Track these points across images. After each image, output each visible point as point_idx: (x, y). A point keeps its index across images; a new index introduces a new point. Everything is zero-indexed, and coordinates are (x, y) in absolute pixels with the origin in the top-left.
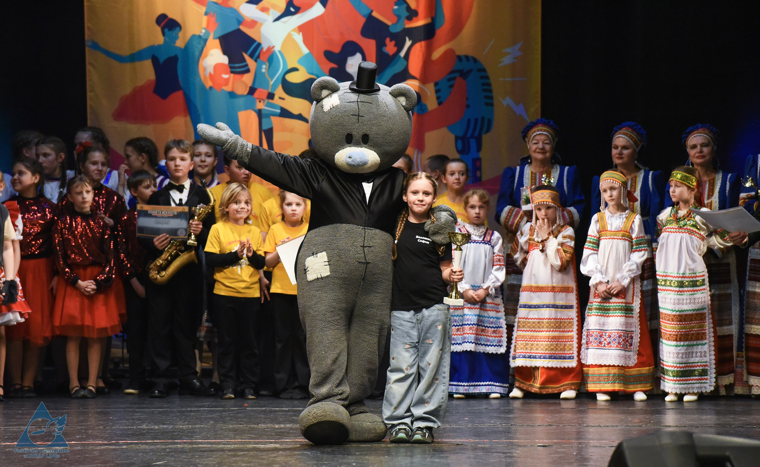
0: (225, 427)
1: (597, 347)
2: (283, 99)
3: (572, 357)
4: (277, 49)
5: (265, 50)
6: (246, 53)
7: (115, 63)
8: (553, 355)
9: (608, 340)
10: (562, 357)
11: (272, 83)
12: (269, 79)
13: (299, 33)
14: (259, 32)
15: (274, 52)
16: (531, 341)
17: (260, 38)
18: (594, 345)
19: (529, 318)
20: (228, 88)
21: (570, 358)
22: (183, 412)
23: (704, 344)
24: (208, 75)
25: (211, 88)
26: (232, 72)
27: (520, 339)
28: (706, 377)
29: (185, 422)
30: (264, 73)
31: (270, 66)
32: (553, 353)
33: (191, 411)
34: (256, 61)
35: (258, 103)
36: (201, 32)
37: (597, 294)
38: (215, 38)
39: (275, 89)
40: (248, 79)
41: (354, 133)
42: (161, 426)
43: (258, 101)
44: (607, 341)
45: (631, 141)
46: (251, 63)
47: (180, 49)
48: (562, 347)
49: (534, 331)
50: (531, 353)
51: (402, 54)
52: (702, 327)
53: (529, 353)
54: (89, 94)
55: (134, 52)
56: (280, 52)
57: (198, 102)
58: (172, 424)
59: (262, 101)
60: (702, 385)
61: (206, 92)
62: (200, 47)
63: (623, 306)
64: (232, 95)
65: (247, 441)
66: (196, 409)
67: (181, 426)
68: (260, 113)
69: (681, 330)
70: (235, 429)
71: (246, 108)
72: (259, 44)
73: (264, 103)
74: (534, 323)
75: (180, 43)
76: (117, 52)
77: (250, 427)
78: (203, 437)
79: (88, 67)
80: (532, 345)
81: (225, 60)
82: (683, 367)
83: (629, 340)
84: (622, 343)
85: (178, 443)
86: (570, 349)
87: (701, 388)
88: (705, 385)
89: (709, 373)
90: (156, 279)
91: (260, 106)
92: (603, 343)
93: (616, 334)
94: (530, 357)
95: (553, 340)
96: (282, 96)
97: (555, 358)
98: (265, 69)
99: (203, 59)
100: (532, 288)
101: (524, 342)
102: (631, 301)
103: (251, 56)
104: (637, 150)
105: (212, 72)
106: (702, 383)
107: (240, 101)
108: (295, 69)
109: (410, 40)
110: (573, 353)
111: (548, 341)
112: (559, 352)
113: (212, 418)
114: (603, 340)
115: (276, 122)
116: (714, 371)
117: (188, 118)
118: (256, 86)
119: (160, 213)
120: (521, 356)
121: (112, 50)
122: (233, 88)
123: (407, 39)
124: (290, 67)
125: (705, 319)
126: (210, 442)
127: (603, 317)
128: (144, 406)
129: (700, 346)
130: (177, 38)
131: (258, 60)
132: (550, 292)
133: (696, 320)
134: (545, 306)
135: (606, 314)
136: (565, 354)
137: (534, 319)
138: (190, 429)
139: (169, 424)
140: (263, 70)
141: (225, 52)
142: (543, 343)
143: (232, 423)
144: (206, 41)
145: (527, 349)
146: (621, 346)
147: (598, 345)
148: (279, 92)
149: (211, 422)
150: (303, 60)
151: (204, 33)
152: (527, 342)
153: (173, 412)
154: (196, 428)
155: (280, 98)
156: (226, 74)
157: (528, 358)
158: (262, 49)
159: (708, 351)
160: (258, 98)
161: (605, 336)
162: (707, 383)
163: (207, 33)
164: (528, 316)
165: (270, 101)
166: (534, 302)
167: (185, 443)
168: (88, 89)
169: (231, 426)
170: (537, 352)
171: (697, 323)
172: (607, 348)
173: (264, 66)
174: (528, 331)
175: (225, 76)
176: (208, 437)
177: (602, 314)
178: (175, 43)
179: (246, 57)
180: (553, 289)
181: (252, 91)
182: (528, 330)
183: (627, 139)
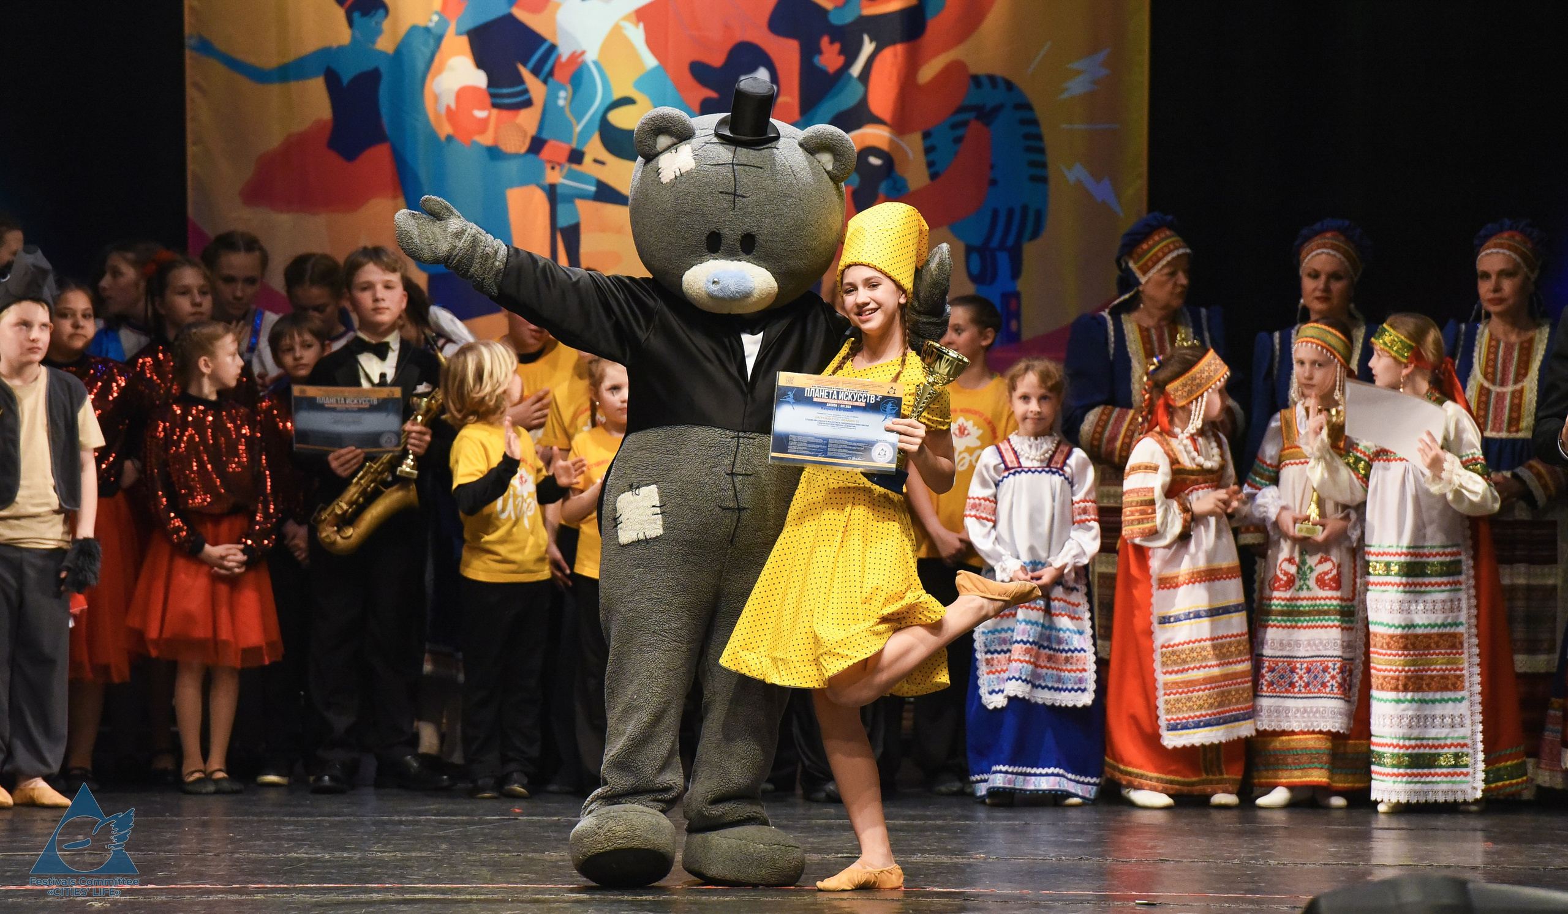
0: (474, 858)
1: (1284, 695)
2: (602, 163)
4: (591, 57)
5: (564, 58)
6: (525, 65)
7: (246, 85)
9: (1306, 678)
11: (578, 128)
12: (574, 122)
13: (637, 25)
14: (553, 20)
15: (584, 63)
17: (555, 33)
18: (1277, 689)
22: (385, 823)
23: (1460, 700)
24: (443, 111)
25: (449, 138)
26: (494, 106)
28: (1464, 770)
29: (388, 844)
30: (563, 108)
31: (574, 92)
33: (401, 823)
34: (545, 82)
35: (548, 171)
36: (431, 21)
37: (1281, 582)
38: (459, 34)
39: (585, 142)
40: (528, 120)
41: (725, 231)
42: (337, 854)
43: (548, 166)
44: (1303, 681)
45: (1347, 263)
46: (534, 86)
47: (385, 54)
51: (856, 70)
52: (1454, 662)
54: (191, 150)
55: (286, 60)
56: (596, 63)
57: (422, 169)
58: (361, 850)
59: (557, 168)
60: (1456, 786)
61: (438, 146)
62: (427, 52)
63: (1332, 605)
64: (494, 153)
65: (521, 888)
66: (410, 818)
67: (379, 854)
68: (552, 192)
69: (1406, 668)
70: (495, 861)
71: (524, 182)
72: (553, 48)
73: (561, 170)
75: (385, 44)
76: (252, 60)
77: (527, 858)
78: (426, 877)
79: (191, 92)
81: (480, 79)
82: (1413, 747)
83: (1348, 679)
84: (1328, 684)
85: (373, 890)
87: (1454, 792)
88: (1462, 786)
89: (1470, 761)
90: (334, 543)
91: (554, 177)
92: (1297, 684)
93: (1319, 664)
96: (600, 158)
98: (565, 99)
99: (434, 77)
102: (1351, 596)
103: (536, 72)
105: (453, 106)
106: (1454, 782)
107: (511, 168)
108: (627, 101)
109: (871, 42)
113: (444, 837)
114: (1296, 677)
116: (1481, 756)
118: (545, 135)
119: (343, 402)
121: (241, 57)
122: (496, 139)
123: (866, 38)
124: (617, 95)
125: (1461, 647)
126: (440, 888)
127: (1296, 630)
128: (301, 810)
129: (1450, 704)
130: (378, 32)
131: (550, 80)
135: (1302, 622)
138: (399, 860)
139: (355, 849)
140: (561, 102)
141: (480, 64)
143: (489, 847)
144: (439, 39)
146: (1328, 690)
147: (1287, 690)
148: (594, 148)
149: (444, 846)
150: (645, 81)
151: (437, 23)
153: (362, 823)
154: (410, 859)
155: (596, 161)
156: (482, 108)
158: (559, 57)
159: (1467, 713)
160: (549, 162)
161: (1300, 669)
162: (1466, 782)
163: (443, 23)
165: (575, 167)
167: (387, 890)
168: (190, 137)
169: (484, 856)
171: (1440, 653)
172: (1303, 695)
173: (562, 94)
175: (480, 114)
176: (436, 878)
177: (1293, 624)
178: (374, 43)
179: (525, 73)
181: (537, 145)
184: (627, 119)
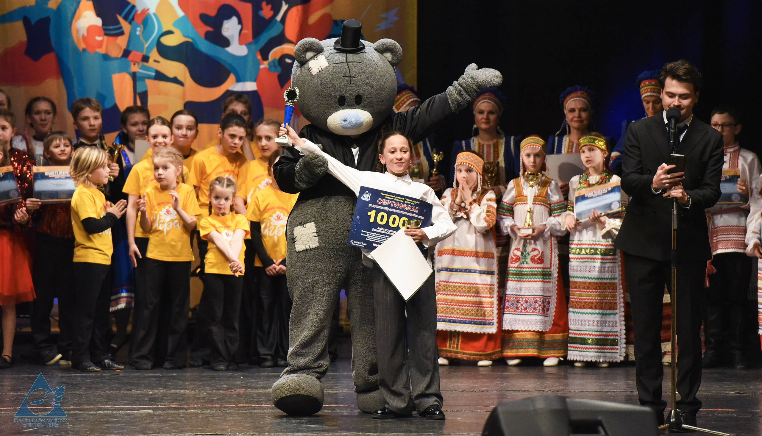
1: (514, 313)
2: (158, 62)
3: (492, 324)
4: (152, 11)
5: (139, 12)
6: (120, 15)
8: (473, 320)
9: (525, 305)
10: (482, 323)
11: (146, 45)
12: (144, 42)
15: (148, 14)
16: (452, 305)
18: (510, 310)
19: (450, 281)
20: (102, 51)
21: (489, 324)
23: (615, 314)
24: (81, 37)
25: (84, 50)
26: (106, 34)
27: (441, 303)
28: (616, 347)
30: (139, 36)
31: (144, 29)
32: (473, 319)
34: (130, 23)
35: (132, 66)
37: (514, 259)
39: (150, 52)
40: (122, 41)
41: (347, 95)
43: (132, 63)
44: (524, 307)
45: (496, 106)
46: (125, 25)
47: (52, 10)
48: (482, 313)
49: (455, 295)
50: (451, 317)
51: (279, 18)
52: (614, 296)
53: (449, 317)
55: (5, 13)
56: (154, 14)
57: (71, 64)
59: (136, 64)
60: (613, 355)
61: (79, 54)
62: (73, 9)
63: (539, 271)
64: (106, 57)
68: (134, 76)
69: (596, 298)
71: (120, 71)
72: (134, 7)
73: (138, 65)
74: (455, 286)
75: (52, 5)
80: (453, 309)
81: (98, 22)
82: (599, 336)
83: (547, 306)
84: (538, 309)
86: (490, 316)
87: (612, 357)
88: (616, 355)
89: (619, 343)
91: (135, 68)
92: (520, 308)
93: (532, 299)
94: (450, 321)
95: (473, 305)
96: (156, 59)
97: (475, 323)
98: (140, 31)
99: (76, 21)
100: (455, 251)
101: (445, 305)
102: (549, 266)
103: (126, 18)
104: (500, 115)
105: (85, 34)
106: (613, 353)
107: (114, 64)
108: (170, 32)
109: (286, 4)
110: (493, 319)
111: (469, 306)
112: (480, 318)
114: (519, 305)
115: (151, 85)
116: (624, 341)
117: (61, 80)
118: (130, 49)
120: (441, 320)
122: (107, 50)
123: (284, 3)
124: (165, 29)
125: (617, 289)
127: (520, 282)
129: (612, 316)
131: (133, 23)
132: (473, 257)
133: (609, 289)
134: (468, 271)
135: (523, 279)
136: (485, 319)
137: (455, 283)
140: (138, 33)
141: (98, 14)
142: (464, 307)
144: (79, 2)
145: (447, 313)
146: (537, 311)
147: (515, 310)
148: (154, 55)
150: (178, 23)
152: (447, 306)
155: (155, 61)
156: (99, 36)
157: (448, 322)
158: (137, 11)
159: (618, 320)
160: (132, 61)
161: (522, 301)
162: (617, 353)
164: (449, 279)
165: (145, 64)
166: (456, 266)
170: (458, 316)
171: (610, 292)
172: (523, 313)
173: (139, 29)
174: (449, 295)
175: (99, 38)
177: (519, 279)
178: (47, 4)
179: (120, 19)
180: (476, 255)
181: (126, 53)
182: (449, 293)
183: (493, 104)
184: (170, 41)
